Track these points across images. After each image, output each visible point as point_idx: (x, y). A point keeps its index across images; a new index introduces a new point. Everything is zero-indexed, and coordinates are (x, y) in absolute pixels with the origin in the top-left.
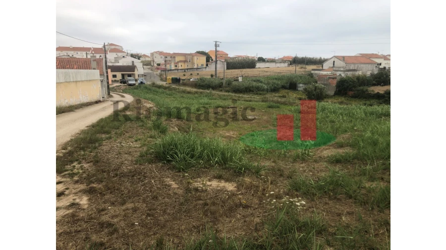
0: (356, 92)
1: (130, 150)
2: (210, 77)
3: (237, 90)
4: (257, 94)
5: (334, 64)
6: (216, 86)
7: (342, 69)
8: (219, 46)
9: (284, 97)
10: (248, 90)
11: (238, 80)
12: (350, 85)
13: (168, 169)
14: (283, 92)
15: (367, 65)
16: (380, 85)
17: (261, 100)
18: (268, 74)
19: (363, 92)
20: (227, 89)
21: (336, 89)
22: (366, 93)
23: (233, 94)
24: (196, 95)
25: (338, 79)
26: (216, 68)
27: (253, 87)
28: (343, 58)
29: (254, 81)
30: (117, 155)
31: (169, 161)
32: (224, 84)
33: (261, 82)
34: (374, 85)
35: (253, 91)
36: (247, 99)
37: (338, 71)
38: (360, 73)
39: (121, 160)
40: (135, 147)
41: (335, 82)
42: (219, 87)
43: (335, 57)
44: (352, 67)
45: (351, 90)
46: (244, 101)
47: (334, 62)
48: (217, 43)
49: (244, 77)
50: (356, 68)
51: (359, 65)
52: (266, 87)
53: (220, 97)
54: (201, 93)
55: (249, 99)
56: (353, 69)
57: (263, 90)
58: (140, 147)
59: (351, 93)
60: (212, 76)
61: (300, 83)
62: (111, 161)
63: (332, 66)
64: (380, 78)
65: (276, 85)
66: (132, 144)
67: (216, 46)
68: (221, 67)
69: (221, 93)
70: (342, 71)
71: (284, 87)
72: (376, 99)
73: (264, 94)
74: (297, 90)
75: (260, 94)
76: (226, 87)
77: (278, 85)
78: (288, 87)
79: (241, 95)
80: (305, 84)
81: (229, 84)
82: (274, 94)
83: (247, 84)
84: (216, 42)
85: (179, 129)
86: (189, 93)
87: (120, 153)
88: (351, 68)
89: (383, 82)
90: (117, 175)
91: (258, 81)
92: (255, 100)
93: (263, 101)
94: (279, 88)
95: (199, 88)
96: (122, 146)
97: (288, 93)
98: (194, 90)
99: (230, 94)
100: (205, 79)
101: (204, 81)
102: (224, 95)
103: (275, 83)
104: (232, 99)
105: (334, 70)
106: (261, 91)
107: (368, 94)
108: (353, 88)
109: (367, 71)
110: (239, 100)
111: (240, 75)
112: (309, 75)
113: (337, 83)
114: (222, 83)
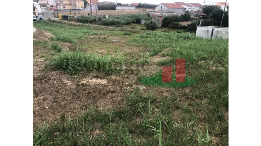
0: (173, 25)
2: (87, 15)
3: (106, 24)
4: (118, 26)
5: (161, 9)
6: (91, 21)
7: (166, 11)
9: (134, 28)
10: (111, 24)
11: (105, 17)
12: (170, 21)
13: (64, 74)
14: (133, 25)
15: (179, 9)
16: (185, 21)
17: (120, 30)
18: (124, 13)
19: (177, 25)
20: (99, 23)
21: (163, 23)
22: (178, 25)
23: (103, 26)
24: (79, 27)
25: (163, 17)
26: (91, 9)
27: (115, 22)
28: (166, 5)
29: (116, 18)
31: (64, 69)
32: (97, 20)
33: (120, 19)
34: (182, 21)
35: (115, 24)
36: (112, 29)
37: (163, 12)
38: (175, 14)
41: (162, 19)
42: (93, 21)
43: (162, 4)
44: (171, 10)
45: (170, 24)
46: (110, 30)
47: (161, 7)
49: (110, 16)
50: (173, 11)
51: (175, 9)
52: (123, 22)
53: (95, 28)
54: (82, 25)
55: (113, 29)
57: (121, 24)
58: (44, 61)
59: (170, 26)
60: (89, 14)
61: (142, 20)
63: (160, 9)
64: (185, 17)
65: (128, 21)
66: (38, 59)
68: (94, 9)
69: (95, 26)
71: (133, 22)
72: (183, 29)
73: (123, 26)
74: (141, 24)
75: (120, 26)
77: (130, 21)
78: (136, 22)
79: (108, 27)
80: (145, 20)
81: (100, 20)
82: (127, 26)
83: (112, 19)
85: (69, 49)
86: (74, 25)
88: (171, 11)
89: (187, 19)
91: (118, 18)
92: (117, 30)
93: (121, 31)
94: (131, 23)
95: (81, 23)
98: (78, 24)
99: (101, 26)
100: (84, 16)
101: (84, 17)
102: (97, 27)
104: (102, 29)
105: (161, 12)
106: (120, 24)
107: (179, 26)
108: (172, 23)
109: (179, 13)
110: (107, 30)
111: (107, 14)
112: (147, 15)
113: (163, 20)
114: (95, 19)
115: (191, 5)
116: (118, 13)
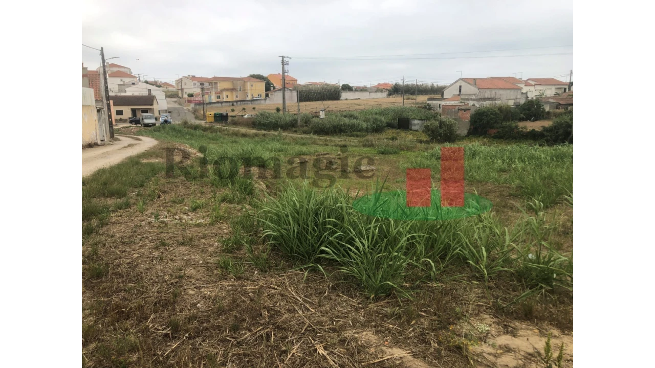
0: (500, 130)
1: (189, 234)
2: (275, 111)
3: (322, 130)
4: (353, 136)
5: (460, 91)
6: (286, 125)
7: (473, 97)
8: (287, 64)
9: (393, 139)
10: (336, 130)
11: (318, 117)
12: (491, 119)
13: (333, 288)
14: (390, 133)
15: (508, 91)
16: (530, 120)
17: (361, 144)
18: (362, 107)
19: (511, 129)
20: (305, 128)
21: (470, 126)
22: (516, 130)
23: (316, 137)
24: (257, 139)
25: (473, 111)
26: (284, 98)
27: (345, 125)
28: (474, 82)
29: (346, 117)
30: (157, 248)
31: (331, 264)
32: (299, 122)
33: (356, 118)
34: (522, 120)
35: (345, 132)
36: (340, 143)
37: (468, 99)
38: (498, 102)
39: (171, 264)
40: (199, 225)
41: (468, 115)
42: (291, 125)
43: (461, 79)
44: (487, 94)
45: (492, 127)
46: (335, 145)
47: (460, 87)
48: (285, 59)
49: (328, 113)
50: (493, 97)
51: (497, 91)
52: (364, 125)
53: (296, 141)
54: (264, 135)
55: (343, 143)
56: (489, 97)
57: (361, 130)
59: (493, 132)
60: (278, 110)
61: (415, 119)
62: (142, 267)
63: (458, 93)
64: (529, 110)
65: (378, 123)
66: (185, 217)
67: (284, 63)
68: (292, 97)
69: (295, 136)
70: (474, 100)
71: (390, 126)
72: (533, 139)
73: (365, 136)
74: (411, 130)
75: (357, 136)
76: (302, 126)
77: (381, 121)
78: (396, 125)
79: (328, 138)
80: (422, 120)
81: (306, 122)
82: (377, 136)
83: (335, 120)
84: (283, 57)
86: (244, 135)
87: (164, 244)
88: (486, 97)
89: (535, 116)
90: (176, 329)
91: (351, 116)
92: (352, 144)
93: (365, 146)
94: (384, 127)
95: (260, 129)
96: (162, 222)
97: (398, 133)
98: (252, 131)
99: (312, 135)
100: (269, 114)
101: (267, 117)
102: (302, 138)
103: (376, 120)
104: (315, 143)
105: (462, 99)
106: (359, 131)
107: (518, 132)
108: (495, 124)
109: (509, 100)
110: (327, 145)
111: (321, 109)
112: (425, 107)
113: (472, 117)
114: (296, 120)
115: (533, 83)
116: (347, 106)
